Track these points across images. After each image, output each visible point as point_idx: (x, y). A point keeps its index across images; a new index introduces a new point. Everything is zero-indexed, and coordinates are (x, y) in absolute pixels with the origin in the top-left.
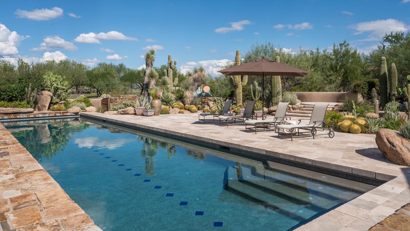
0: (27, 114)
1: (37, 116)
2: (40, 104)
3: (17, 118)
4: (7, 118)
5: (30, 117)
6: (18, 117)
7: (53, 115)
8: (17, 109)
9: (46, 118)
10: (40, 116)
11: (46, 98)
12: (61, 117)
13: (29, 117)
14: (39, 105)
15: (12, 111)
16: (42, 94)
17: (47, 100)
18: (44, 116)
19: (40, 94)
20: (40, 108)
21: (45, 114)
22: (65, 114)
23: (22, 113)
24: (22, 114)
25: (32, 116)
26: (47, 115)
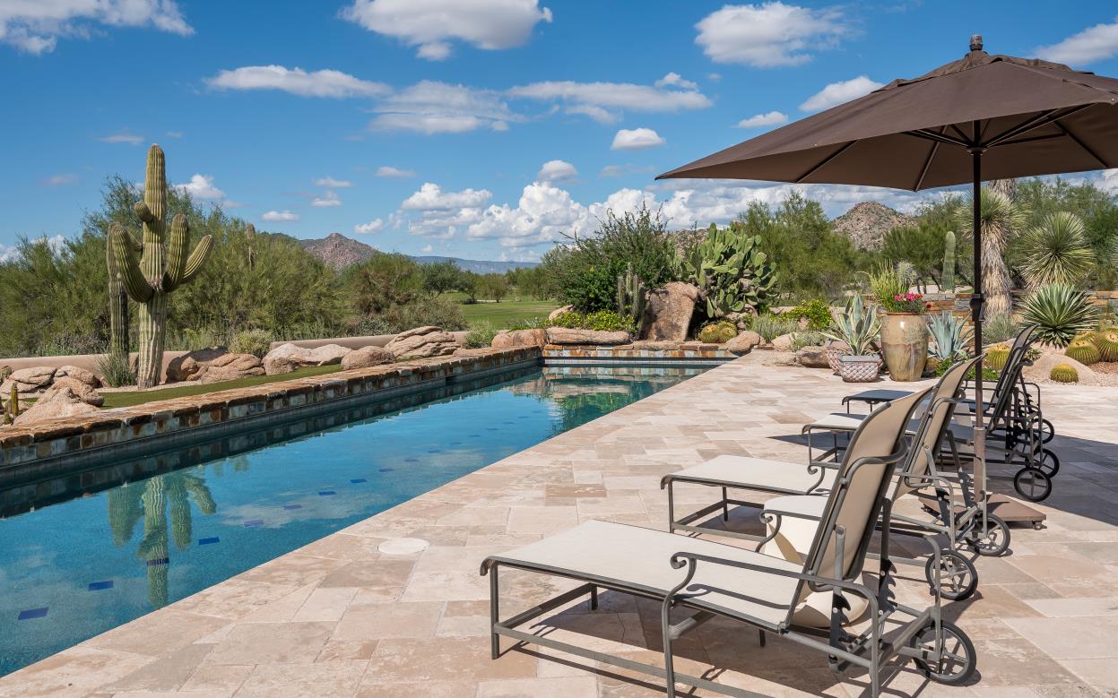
0: (611, 348)
1: (636, 355)
2: (664, 320)
3: (590, 358)
4: (568, 355)
5: (620, 356)
6: (592, 354)
7: (677, 356)
8: (586, 332)
9: (659, 362)
10: (644, 354)
11: (680, 303)
12: (696, 362)
13: (616, 355)
14: (661, 324)
15: (575, 337)
16: (667, 293)
17: (680, 311)
18: (652, 356)
19: (661, 292)
20: (664, 331)
21: (655, 350)
22: (709, 354)
23: (597, 344)
24: (601, 348)
25: (624, 354)
26: (660, 354)
